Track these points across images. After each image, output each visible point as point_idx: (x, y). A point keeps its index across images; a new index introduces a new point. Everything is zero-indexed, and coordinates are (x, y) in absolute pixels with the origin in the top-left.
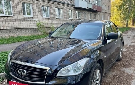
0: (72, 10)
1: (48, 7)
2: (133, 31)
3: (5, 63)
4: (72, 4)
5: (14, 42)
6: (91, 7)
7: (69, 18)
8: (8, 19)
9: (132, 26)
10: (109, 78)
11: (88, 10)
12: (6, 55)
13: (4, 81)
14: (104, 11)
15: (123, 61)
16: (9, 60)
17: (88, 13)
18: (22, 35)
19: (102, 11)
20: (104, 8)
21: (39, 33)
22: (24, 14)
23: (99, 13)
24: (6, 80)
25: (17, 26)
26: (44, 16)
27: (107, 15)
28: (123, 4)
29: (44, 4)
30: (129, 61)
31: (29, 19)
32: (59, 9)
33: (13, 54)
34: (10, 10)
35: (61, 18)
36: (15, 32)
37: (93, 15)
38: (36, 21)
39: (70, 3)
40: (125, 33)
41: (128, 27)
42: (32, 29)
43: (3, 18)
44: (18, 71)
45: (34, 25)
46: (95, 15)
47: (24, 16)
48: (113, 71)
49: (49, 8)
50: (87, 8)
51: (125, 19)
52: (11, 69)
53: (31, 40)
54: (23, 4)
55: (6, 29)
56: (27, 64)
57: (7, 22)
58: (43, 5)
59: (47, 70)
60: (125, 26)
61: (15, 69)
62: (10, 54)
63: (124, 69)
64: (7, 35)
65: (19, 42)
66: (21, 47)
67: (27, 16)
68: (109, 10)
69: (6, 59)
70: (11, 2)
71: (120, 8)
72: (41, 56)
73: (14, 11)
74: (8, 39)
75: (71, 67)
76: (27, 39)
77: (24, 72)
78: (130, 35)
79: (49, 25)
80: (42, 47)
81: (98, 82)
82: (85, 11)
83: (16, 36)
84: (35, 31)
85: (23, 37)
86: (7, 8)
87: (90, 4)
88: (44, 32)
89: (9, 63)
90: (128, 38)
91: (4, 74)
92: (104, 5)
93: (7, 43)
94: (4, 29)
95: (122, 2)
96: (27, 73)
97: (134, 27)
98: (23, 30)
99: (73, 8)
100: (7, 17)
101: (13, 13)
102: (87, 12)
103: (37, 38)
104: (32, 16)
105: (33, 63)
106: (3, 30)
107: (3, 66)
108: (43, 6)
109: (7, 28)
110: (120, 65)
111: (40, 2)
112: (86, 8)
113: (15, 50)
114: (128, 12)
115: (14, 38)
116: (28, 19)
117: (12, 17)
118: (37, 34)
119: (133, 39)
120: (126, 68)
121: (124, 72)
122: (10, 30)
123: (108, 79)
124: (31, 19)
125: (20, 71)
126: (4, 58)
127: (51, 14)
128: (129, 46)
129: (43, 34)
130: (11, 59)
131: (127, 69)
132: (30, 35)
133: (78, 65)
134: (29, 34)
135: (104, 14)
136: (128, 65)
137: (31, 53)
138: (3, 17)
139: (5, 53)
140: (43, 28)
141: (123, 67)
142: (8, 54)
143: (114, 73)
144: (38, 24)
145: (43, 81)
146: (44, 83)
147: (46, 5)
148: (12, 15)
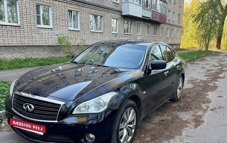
0: (117, 19)
1: (77, 12)
2: (215, 57)
3: (5, 97)
4: (118, 9)
5: (20, 68)
6: (149, 15)
7: (113, 32)
8: (12, 29)
9: (216, 50)
10: (153, 124)
11: (144, 20)
12: (6, 87)
13: (4, 122)
14: (171, 22)
15: (181, 102)
16: (11, 92)
17: (143, 25)
18: (33, 57)
19: (167, 22)
20: (171, 18)
21: (62, 55)
22: (39, 23)
23: (162, 25)
24: (6, 121)
25: (26, 42)
26: (71, 27)
27: (175, 29)
28: (202, 12)
29: (72, 8)
30: (190, 102)
31: (46, 31)
32: (96, 17)
33: (18, 84)
34: (15, 14)
35: (98, 31)
36: (22, 50)
37: (152, 29)
38: (58, 35)
39: (115, 8)
40: (201, 61)
41: (209, 49)
42: (50, 47)
43: (3, 29)
44: (23, 106)
45: (53, 41)
46: (156, 29)
47: (39, 26)
48: (162, 116)
49: (79, 14)
50: (143, 16)
51: (204, 37)
52: (14, 104)
53: (47, 65)
54: (38, 6)
55: (7, 45)
56: (37, 97)
57: (11, 35)
58: (69, 9)
59: (60, 105)
60: (204, 49)
61: (19, 104)
62: (13, 84)
63: (178, 113)
64: (8, 56)
65: (28, 67)
66: (29, 75)
67: (42, 26)
68: (179, 20)
69: (7, 92)
70: (17, 3)
71: (197, 19)
72: (57, 88)
73: (22, 18)
74: (10, 62)
75: (92, 103)
76: (42, 63)
77: (31, 108)
78: (207, 64)
79: (78, 42)
80: (62, 76)
81: (131, 126)
82: (139, 22)
83: (24, 58)
84: (55, 50)
85: (34, 59)
86: (11, 11)
87: (148, 10)
88: (70, 53)
89: (11, 95)
90: (203, 68)
91: (3, 113)
92: (171, 13)
93: (9, 68)
94: (5, 45)
95: (201, 9)
96: (34, 109)
97: (219, 51)
98: (36, 48)
99: (118, 16)
100: (10, 27)
101: (20, 21)
102: (142, 23)
103: (57, 63)
104: (51, 26)
105: (45, 97)
106: (3, 48)
107: (3, 101)
108: (70, 11)
109: (9, 45)
110: (175, 107)
111: (66, 4)
112: (141, 17)
113: (21, 78)
114: (209, 25)
115: (19, 60)
116: (44, 31)
117: (19, 28)
118: (58, 55)
119: (209, 70)
120: (182, 111)
121: (177, 117)
122: (14, 47)
123: (151, 125)
124: (49, 31)
125: (26, 106)
126: (4, 91)
127: (82, 24)
128: (199, 81)
129: (68, 56)
130: (14, 91)
131: (184, 113)
132: (47, 57)
133: (102, 101)
134: (44, 55)
135: (171, 28)
136: (186, 108)
137: (44, 84)
138: (4, 27)
139: (5, 83)
140: (69, 46)
141: (179, 110)
142: (10, 85)
143: (163, 118)
144: (60, 40)
145: (55, 120)
146: (57, 121)
147: (74, 10)
148: (19, 24)
